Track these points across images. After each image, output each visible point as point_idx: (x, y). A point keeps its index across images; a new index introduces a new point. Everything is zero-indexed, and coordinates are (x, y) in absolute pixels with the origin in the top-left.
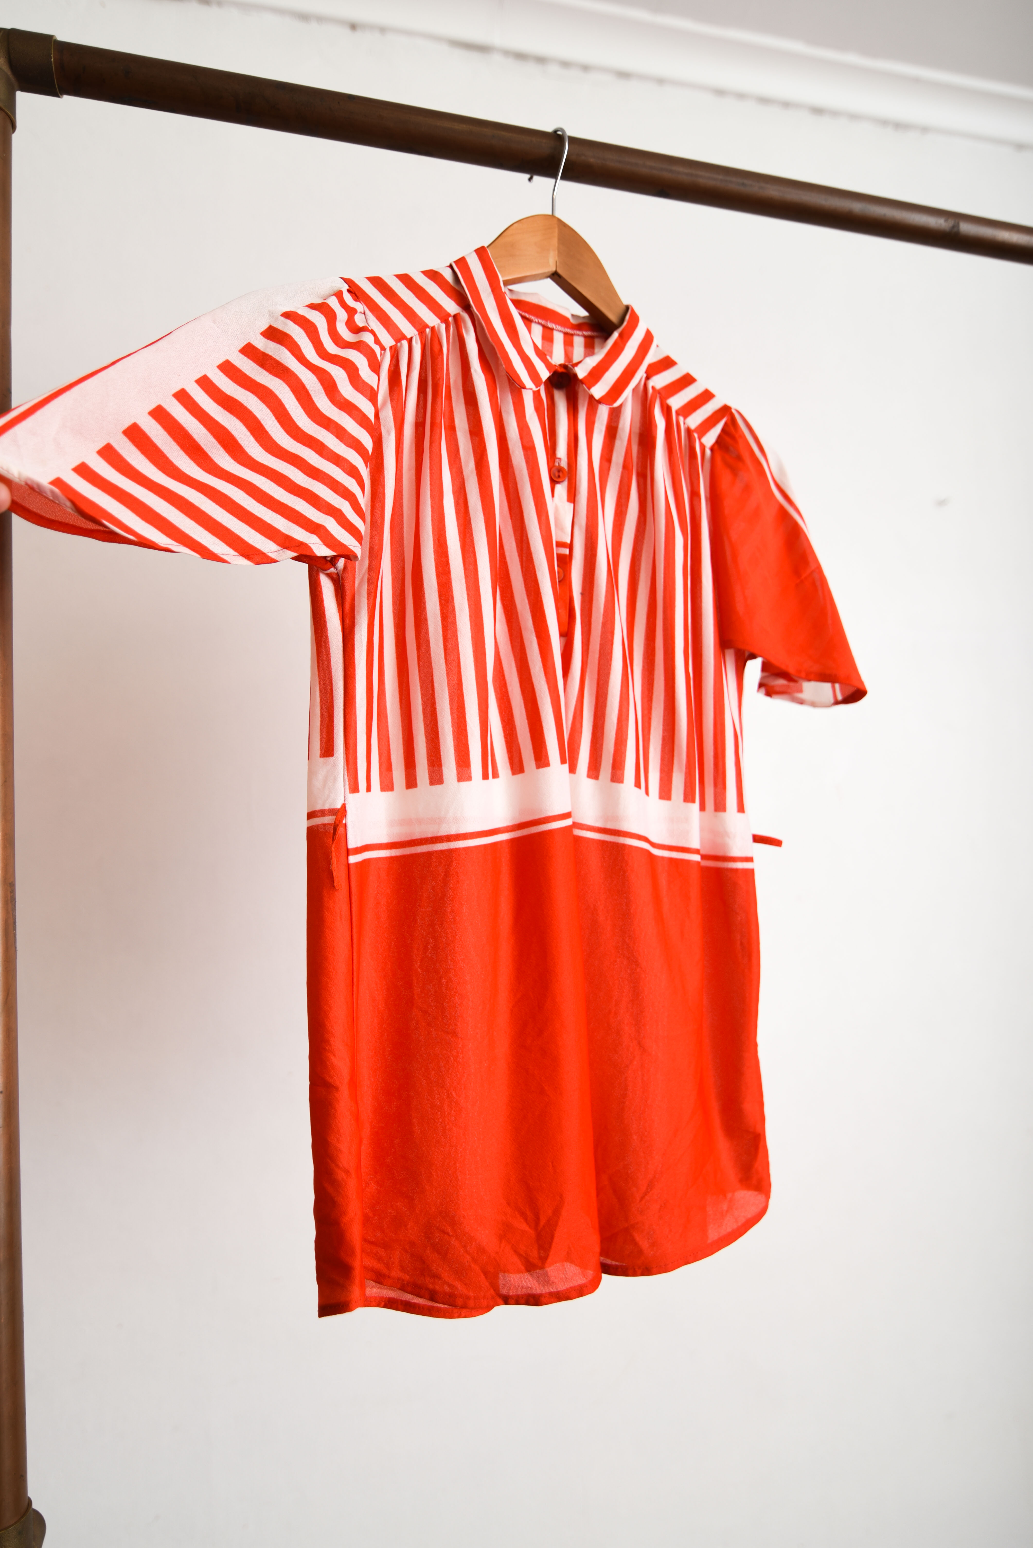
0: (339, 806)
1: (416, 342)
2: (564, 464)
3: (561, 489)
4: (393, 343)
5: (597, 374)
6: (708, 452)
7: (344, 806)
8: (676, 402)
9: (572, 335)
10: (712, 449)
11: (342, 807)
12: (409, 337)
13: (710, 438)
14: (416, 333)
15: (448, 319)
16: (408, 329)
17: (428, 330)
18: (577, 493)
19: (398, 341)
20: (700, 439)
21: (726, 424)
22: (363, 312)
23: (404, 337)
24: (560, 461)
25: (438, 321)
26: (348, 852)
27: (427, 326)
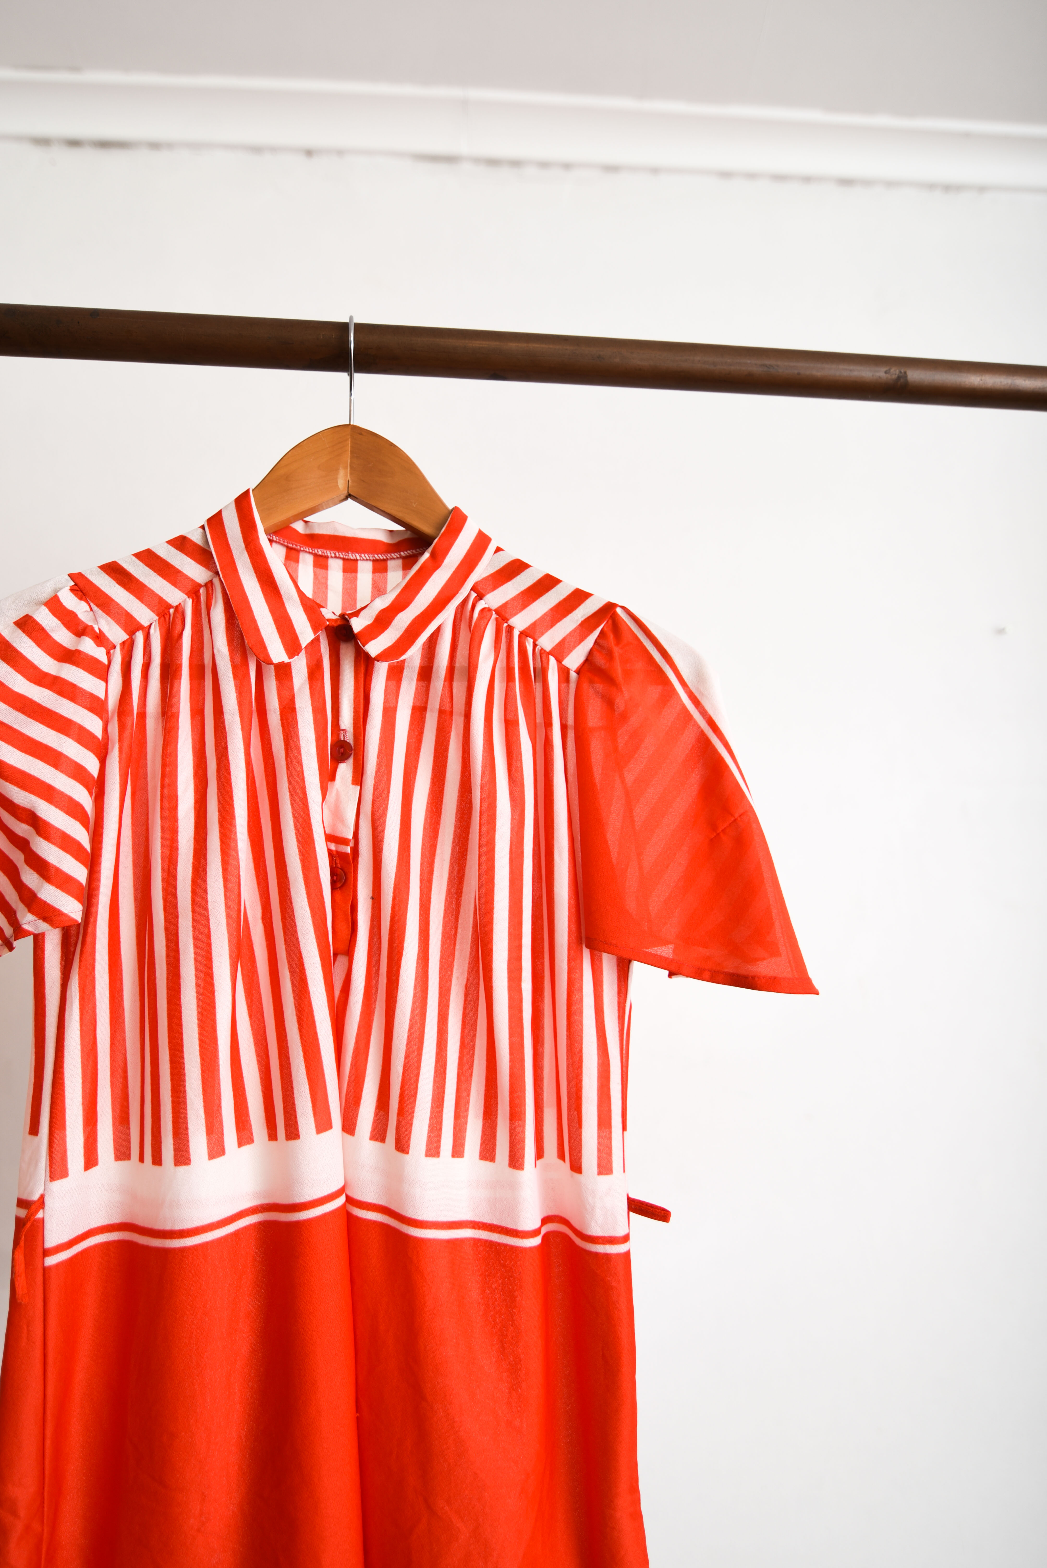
0: (35, 1197)
1: (155, 631)
2: (350, 738)
3: (345, 770)
4: (124, 636)
5: (383, 621)
6: (573, 675)
7: (42, 1197)
8: (520, 622)
9: (385, 561)
10: (578, 672)
11: (39, 1200)
12: (146, 624)
13: (575, 660)
14: (156, 618)
15: (199, 591)
16: (144, 615)
17: (172, 611)
18: (364, 772)
19: (132, 633)
20: (559, 661)
21: (602, 632)
22: (89, 610)
23: (140, 627)
24: (346, 733)
25: (185, 596)
26: (47, 1253)
27: (170, 606)
